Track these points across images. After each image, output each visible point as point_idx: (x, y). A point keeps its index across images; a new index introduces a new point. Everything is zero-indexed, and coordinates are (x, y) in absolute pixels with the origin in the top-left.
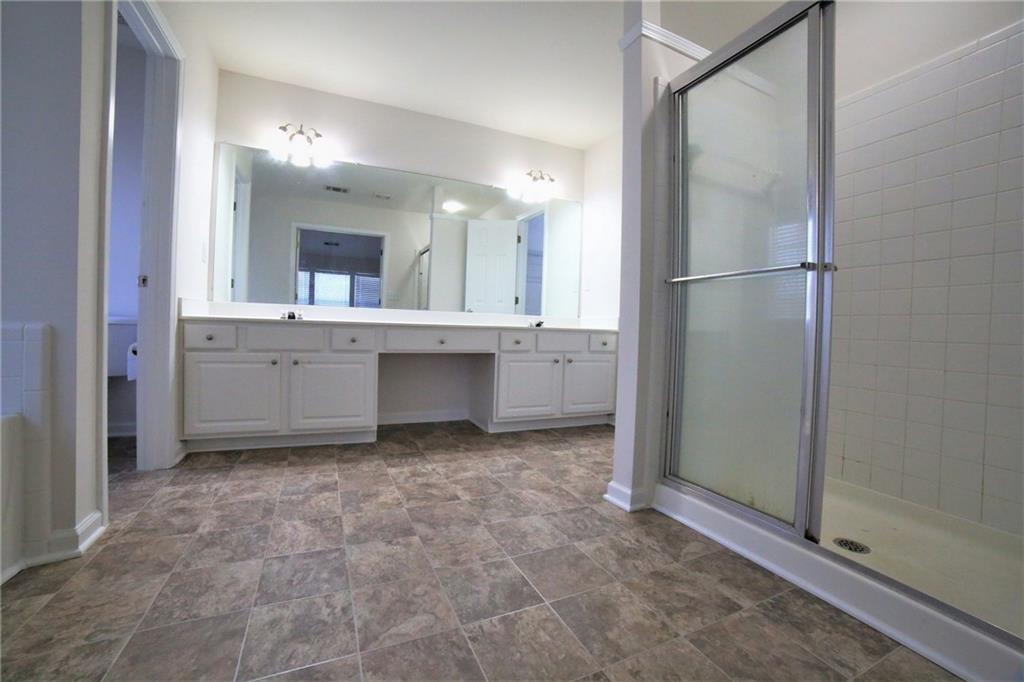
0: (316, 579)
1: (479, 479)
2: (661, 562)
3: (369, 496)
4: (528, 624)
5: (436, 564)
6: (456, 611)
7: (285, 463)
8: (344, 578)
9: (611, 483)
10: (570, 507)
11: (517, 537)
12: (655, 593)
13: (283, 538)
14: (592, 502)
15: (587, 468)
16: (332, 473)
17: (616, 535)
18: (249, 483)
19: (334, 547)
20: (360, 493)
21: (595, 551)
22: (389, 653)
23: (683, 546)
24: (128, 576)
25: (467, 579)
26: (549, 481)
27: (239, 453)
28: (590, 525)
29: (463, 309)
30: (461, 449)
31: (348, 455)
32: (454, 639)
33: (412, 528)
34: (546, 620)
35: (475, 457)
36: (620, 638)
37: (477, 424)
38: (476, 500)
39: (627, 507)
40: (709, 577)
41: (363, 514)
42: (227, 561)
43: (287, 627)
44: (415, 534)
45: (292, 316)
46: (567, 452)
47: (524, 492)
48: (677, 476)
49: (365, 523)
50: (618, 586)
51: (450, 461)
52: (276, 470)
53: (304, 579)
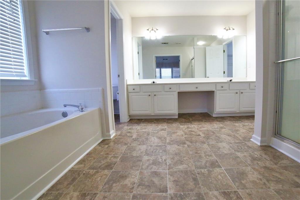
0: (159, 152)
1: (208, 130)
2: (268, 164)
3: (174, 133)
4: (215, 173)
5: (191, 153)
6: (195, 166)
7: (153, 123)
8: (166, 153)
9: (253, 135)
10: (237, 142)
11: (217, 148)
12: (263, 173)
13: (152, 141)
14: (246, 141)
15: (246, 130)
16: (165, 126)
17: (252, 152)
18: (144, 127)
19: (164, 145)
20: (172, 132)
21: (243, 156)
22: (175, 172)
23: (280, 160)
24: (119, 145)
25: (199, 158)
26: (231, 133)
27: (142, 119)
28: (243, 148)
29: (206, 77)
30: (203, 121)
31: (169, 121)
32: (193, 172)
33: (185, 143)
34: (221, 173)
35: (207, 124)
36: (246, 183)
37: (210, 114)
38: (206, 137)
39: (259, 144)
40: (290, 173)
41: (172, 137)
42: (139, 145)
43: (151, 161)
44: (186, 144)
45: (154, 82)
46: (240, 124)
47: (222, 135)
48: (280, 135)
49: (173, 140)
50: (249, 168)
51: (199, 124)
52: (151, 124)
53: (156, 151)
